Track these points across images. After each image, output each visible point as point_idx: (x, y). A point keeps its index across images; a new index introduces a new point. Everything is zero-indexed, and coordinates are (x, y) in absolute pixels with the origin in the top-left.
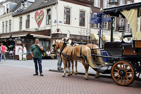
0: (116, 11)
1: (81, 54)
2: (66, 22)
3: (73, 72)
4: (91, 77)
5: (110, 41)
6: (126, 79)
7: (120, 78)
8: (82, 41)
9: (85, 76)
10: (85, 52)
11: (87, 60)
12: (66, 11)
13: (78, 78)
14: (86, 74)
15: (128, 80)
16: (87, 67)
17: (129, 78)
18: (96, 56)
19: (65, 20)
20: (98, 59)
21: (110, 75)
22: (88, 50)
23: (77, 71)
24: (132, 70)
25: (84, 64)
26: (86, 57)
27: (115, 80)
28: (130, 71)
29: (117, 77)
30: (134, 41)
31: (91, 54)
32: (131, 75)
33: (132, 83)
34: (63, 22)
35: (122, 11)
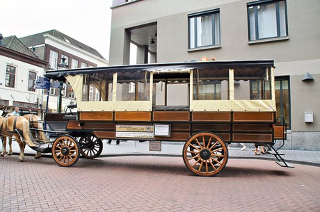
0: (60, 75)
1: (15, 128)
2: (9, 84)
3: (5, 153)
4: (30, 157)
5: (56, 112)
6: (69, 158)
7: (63, 158)
8: (30, 110)
9: (20, 158)
10: (22, 125)
11: (23, 137)
12: (9, 70)
13: (11, 159)
14: (22, 154)
15: (71, 159)
16: (22, 146)
17: (73, 157)
18: (37, 131)
19: (8, 82)
20: (39, 134)
21: (50, 154)
22: (26, 123)
23: (11, 151)
24: (76, 147)
25: (19, 141)
26: (21, 132)
27: (57, 160)
28: (74, 148)
29: (59, 157)
30: (79, 112)
31: (29, 129)
32: (75, 153)
33: (76, 162)
34: (4, 84)
35: (66, 76)
